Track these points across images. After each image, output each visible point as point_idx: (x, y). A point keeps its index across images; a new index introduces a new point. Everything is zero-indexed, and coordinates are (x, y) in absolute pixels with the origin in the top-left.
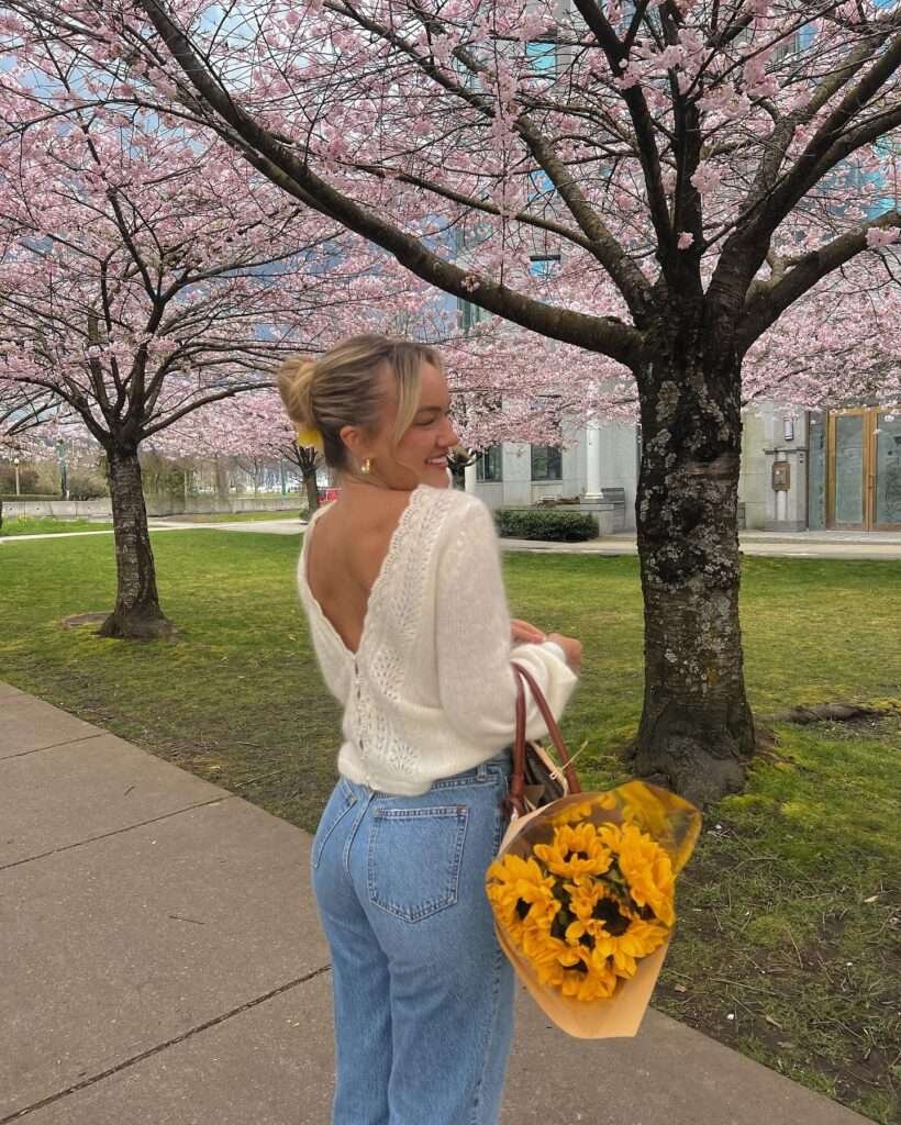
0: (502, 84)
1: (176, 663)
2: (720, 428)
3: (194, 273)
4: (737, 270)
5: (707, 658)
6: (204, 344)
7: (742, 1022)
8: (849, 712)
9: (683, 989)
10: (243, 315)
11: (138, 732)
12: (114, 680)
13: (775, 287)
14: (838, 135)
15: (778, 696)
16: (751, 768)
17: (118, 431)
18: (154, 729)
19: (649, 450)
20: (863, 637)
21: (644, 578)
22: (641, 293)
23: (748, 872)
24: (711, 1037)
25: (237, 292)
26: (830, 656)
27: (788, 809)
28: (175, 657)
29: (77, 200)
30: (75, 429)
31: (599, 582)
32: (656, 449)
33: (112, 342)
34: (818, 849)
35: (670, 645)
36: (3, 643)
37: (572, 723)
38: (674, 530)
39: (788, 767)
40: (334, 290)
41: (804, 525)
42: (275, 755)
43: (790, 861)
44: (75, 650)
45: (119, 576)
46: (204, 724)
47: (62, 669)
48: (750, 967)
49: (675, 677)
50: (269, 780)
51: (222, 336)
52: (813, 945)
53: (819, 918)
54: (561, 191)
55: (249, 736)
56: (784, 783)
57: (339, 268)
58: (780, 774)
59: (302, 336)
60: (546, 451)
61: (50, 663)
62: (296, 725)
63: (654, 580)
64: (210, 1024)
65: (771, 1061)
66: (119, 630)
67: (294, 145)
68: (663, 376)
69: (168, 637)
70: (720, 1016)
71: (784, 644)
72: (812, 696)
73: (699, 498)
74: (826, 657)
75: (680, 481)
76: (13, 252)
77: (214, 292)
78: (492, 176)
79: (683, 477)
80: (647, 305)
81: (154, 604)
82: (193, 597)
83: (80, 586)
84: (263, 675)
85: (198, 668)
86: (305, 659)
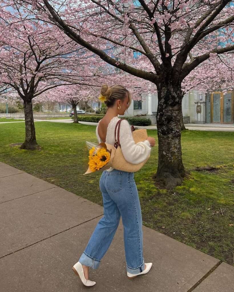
1: (41, 156)
2: (176, 99)
3: (48, 56)
4: (180, 62)
5: (173, 153)
6: (50, 74)
7: (177, 234)
8: (210, 168)
9: (164, 227)
10: (60, 67)
11: (33, 172)
12: (25, 160)
14: (202, 32)
15: (193, 165)
16: (183, 180)
18: (37, 171)
19: (159, 104)
20: (216, 151)
21: (158, 134)
22: (158, 66)
23: (181, 203)
24: (169, 237)
25: (59, 61)
27: (191, 189)
28: (41, 154)
29: (19, 38)
32: (161, 103)
34: (197, 198)
35: (164, 150)
37: (141, 170)
38: (165, 123)
39: (193, 180)
40: (83, 61)
41: (205, 122)
42: (68, 178)
43: (191, 201)
44: (14, 152)
45: (26, 133)
46: (49, 170)
47: (11, 157)
48: (179, 223)
49: (165, 158)
50: (66, 183)
51: (54, 72)
52: (195, 219)
53: (196, 213)
55: (61, 173)
56: (191, 184)
57: (85, 55)
58: (190, 182)
59: (74, 72)
60: (138, 102)
61: (8, 155)
62: (72, 171)
63: (161, 135)
65: (182, 241)
66: (26, 147)
68: (163, 86)
69: (38, 149)
70: (172, 233)
71: (196, 152)
72: (202, 165)
73: (171, 115)
74: (207, 156)
75: (167, 111)
78: (123, 35)
79: (168, 110)
80: (159, 69)
81: (35, 140)
82: (44, 140)
83: (14, 136)
84: (63, 159)
85: (46, 157)
86: (74, 155)
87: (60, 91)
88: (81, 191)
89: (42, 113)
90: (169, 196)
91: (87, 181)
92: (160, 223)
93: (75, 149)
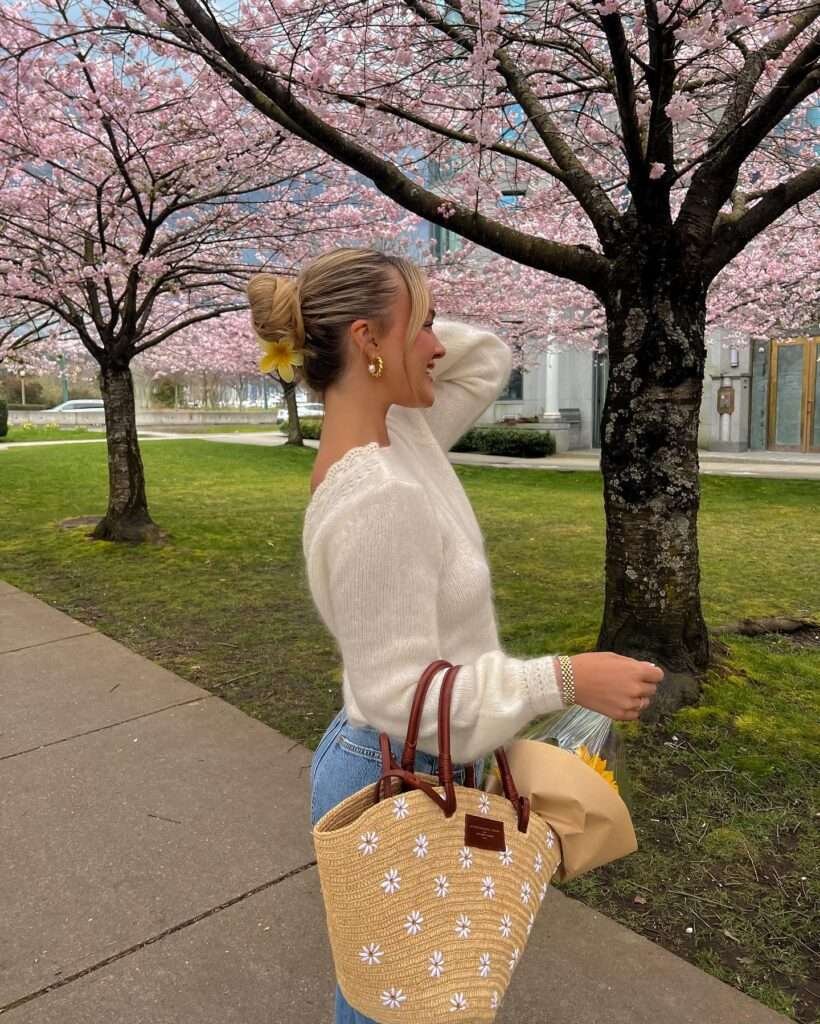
0: (484, 12)
1: (163, 565)
2: (684, 355)
3: (183, 200)
4: (705, 201)
5: (665, 575)
6: (193, 267)
7: (701, 936)
8: (795, 626)
9: (643, 901)
10: (229, 240)
11: (125, 631)
12: (105, 581)
13: (741, 219)
14: (810, 69)
15: (726, 608)
16: (705, 681)
17: (111, 347)
18: (140, 628)
19: (615, 374)
20: (803, 553)
21: (607, 497)
22: (611, 222)
23: (703, 784)
24: (670, 950)
25: (225, 219)
26: (774, 570)
27: (741, 722)
28: (162, 560)
29: (73, 127)
30: (73, 345)
31: (555, 495)
32: (622, 374)
33: (105, 263)
34: (771, 763)
35: (630, 562)
36: (2, 542)
37: (532, 631)
38: (637, 452)
39: (740, 681)
40: (315, 218)
41: (745, 446)
42: (253, 657)
43: (744, 774)
44: (69, 551)
45: (111, 483)
46: (186, 625)
47: (57, 569)
48: (707, 880)
49: (635, 593)
50: (246, 681)
51: (210, 260)
52: (768, 859)
53: (774, 832)
54: (534, 122)
55: (228, 638)
56: (737, 697)
57: (321, 197)
58: (733, 687)
59: (284, 262)
61: (46, 563)
62: (272, 628)
63: (617, 500)
64: (183, 925)
65: (731, 978)
66: (111, 532)
67: (278, 74)
68: (630, 303)
69: (155, 542)
70: (679, 928)
71: (730, 558)
72: (758, 609)
73: (662, 422)
74: (771, 572)
75: (645, 404)
76: (16, 177)
77: (202, 217)
78: (467, 109)
79: (647, 401)
80: (616, 234)
81: (143, 509)
82: (180, 503)
83: (77, 491)
84: (243, 579)
85: (182, 570)
86: (282, 564)
87: (240, 334)
88: (301, 718)
89: (183, 411)
90: (652, 751)
91: (325, 675)
92: (622, 876)
93: (287, 540)
